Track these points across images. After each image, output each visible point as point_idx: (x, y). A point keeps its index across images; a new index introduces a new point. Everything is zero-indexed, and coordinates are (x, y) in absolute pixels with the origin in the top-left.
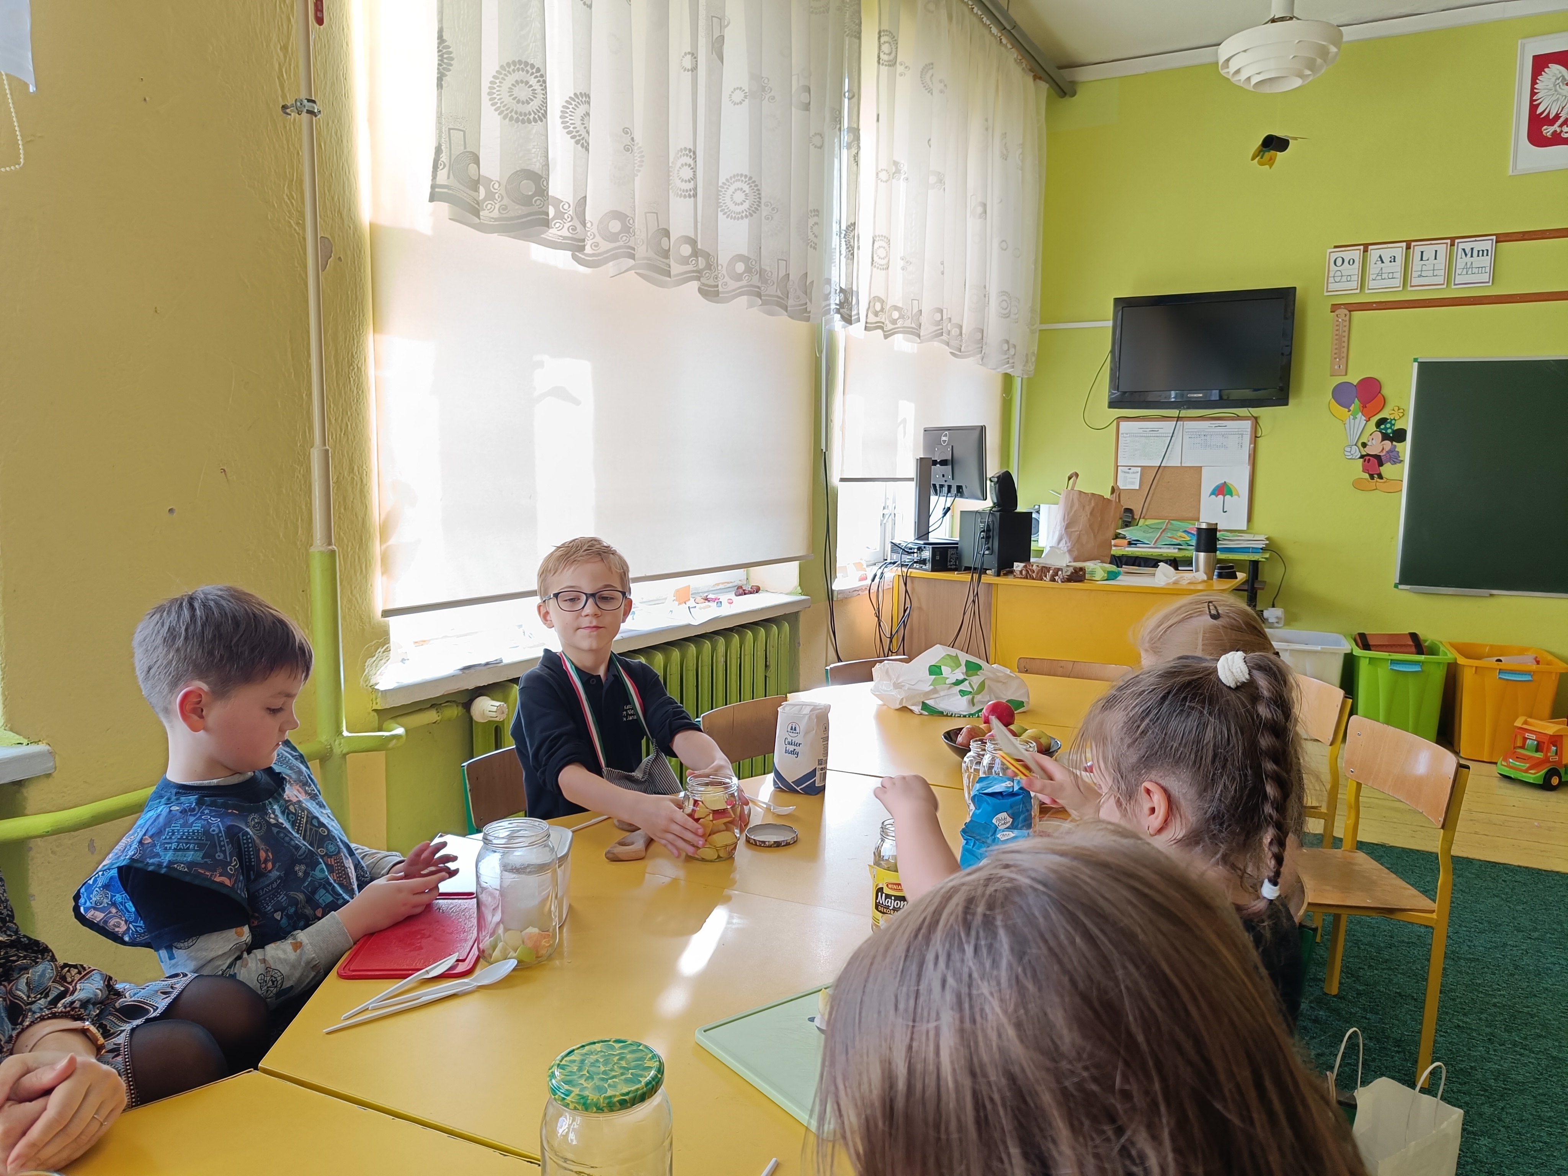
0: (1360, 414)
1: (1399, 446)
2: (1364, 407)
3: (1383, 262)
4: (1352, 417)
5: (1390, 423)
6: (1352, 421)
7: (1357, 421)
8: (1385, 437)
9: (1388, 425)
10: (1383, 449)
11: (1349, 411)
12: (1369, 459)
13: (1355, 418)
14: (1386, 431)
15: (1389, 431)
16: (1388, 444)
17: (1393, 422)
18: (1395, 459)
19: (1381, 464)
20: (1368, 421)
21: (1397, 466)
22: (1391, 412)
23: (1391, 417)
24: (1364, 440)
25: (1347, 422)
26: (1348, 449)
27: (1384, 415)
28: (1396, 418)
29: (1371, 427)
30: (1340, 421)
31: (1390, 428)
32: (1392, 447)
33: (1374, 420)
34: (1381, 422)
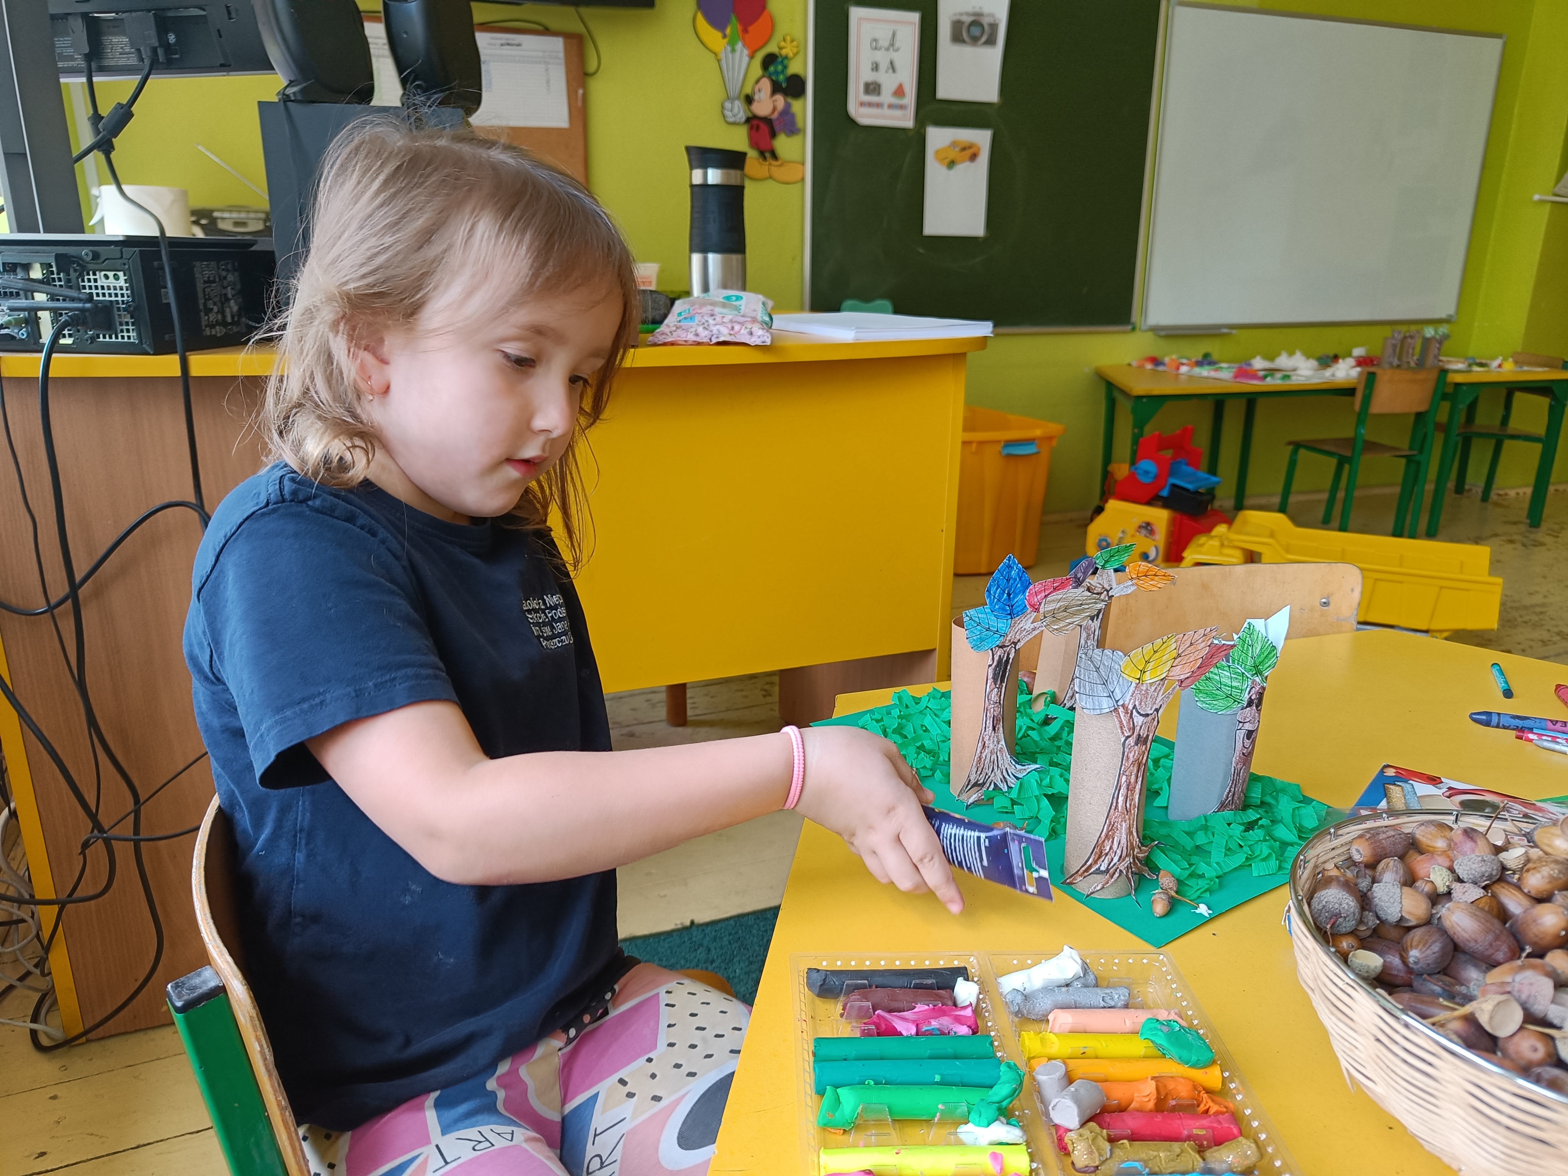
1: (796, 105)
2: (745, 31)
4: (729, 48)
6: (730, 55)
7: (738, 54)
8: (776, 88)
9: (780, 68)
10: (774, 109)
11: (725, 36)
12: (758, 127)
13: (733, 50)
15: (781, 78)
16: (780, 100)
17: (786, 62)
18: (792, 129)
19: (773, 135)
20: (752, 56)
21: (796, 140)
22: (783, 44)
23: (784, 52)
24: (748, 90)
25: (722, 56)
26: (728, 105)
27: (771, 48)
28: (791, 55)
29: (756, 69)
30: (713, 55)
31: (783, 72)
32: (788, 106)
33: (760, 56)
34: (769, 60)
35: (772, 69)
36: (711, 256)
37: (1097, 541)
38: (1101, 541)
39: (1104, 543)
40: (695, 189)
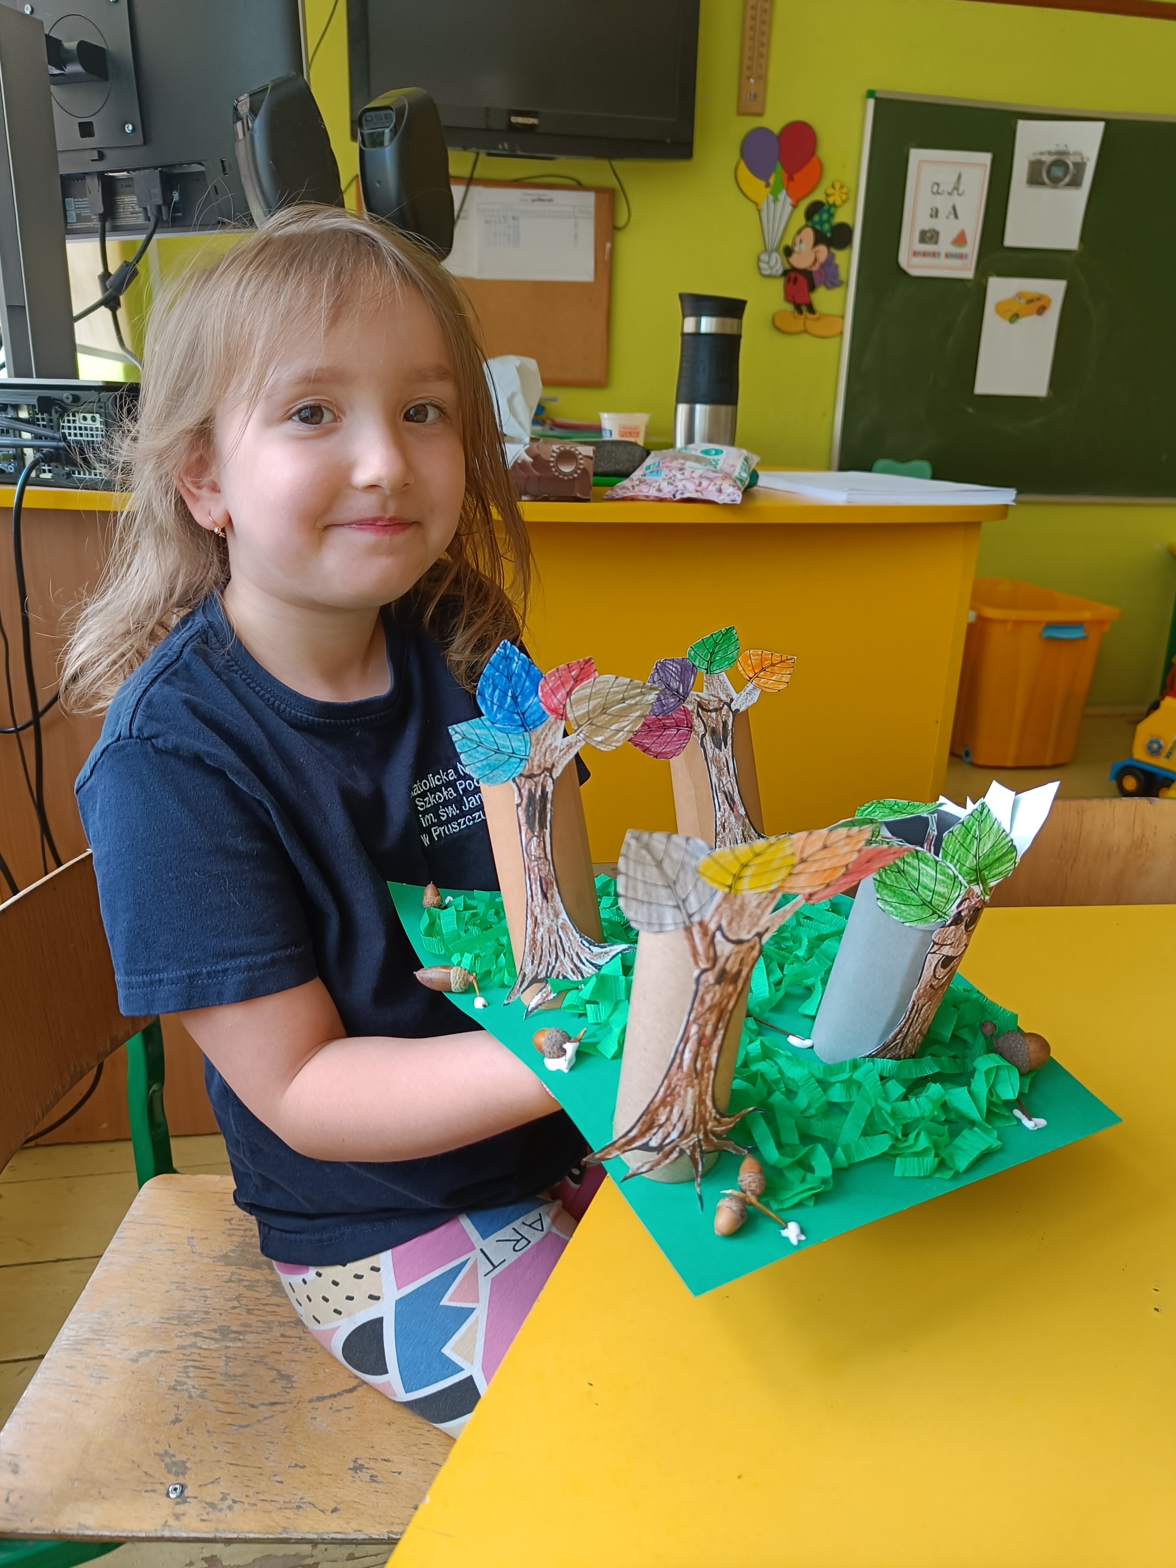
0: (784, 193)
1: (840, 256)
2: (791, 178)
4: (771, 197)
5: (828, 211)
6: (772, 205)
7: (780, 205)
8: (820, 238)
9: (825, 216)
10: (816, 260)
12: (796, 280)
13: (776, 200)
14: (822, 226)
15: (826, 227)
16: (823, 251)
17: (832, 210)
18: (834, 281)
19: (812, 288)
20: (795, 206)
21: (838, 292)
22: (831, 191)
23: (831, 200)
24: (788, 242)
25: (764, 207)
26: (765, 257)
27: (818, 196)
28: (838, 202)
29: (800, 219)
30: (754, 206)
31: (828, 221)
32: (831, 257)
33: (804, 204)
34: (815, 209)
35: (816, 218)
36: (699, 408)
37: (1147, 742)
38: (1151, 742)
39: (1155, 746)
40: (686, 338)
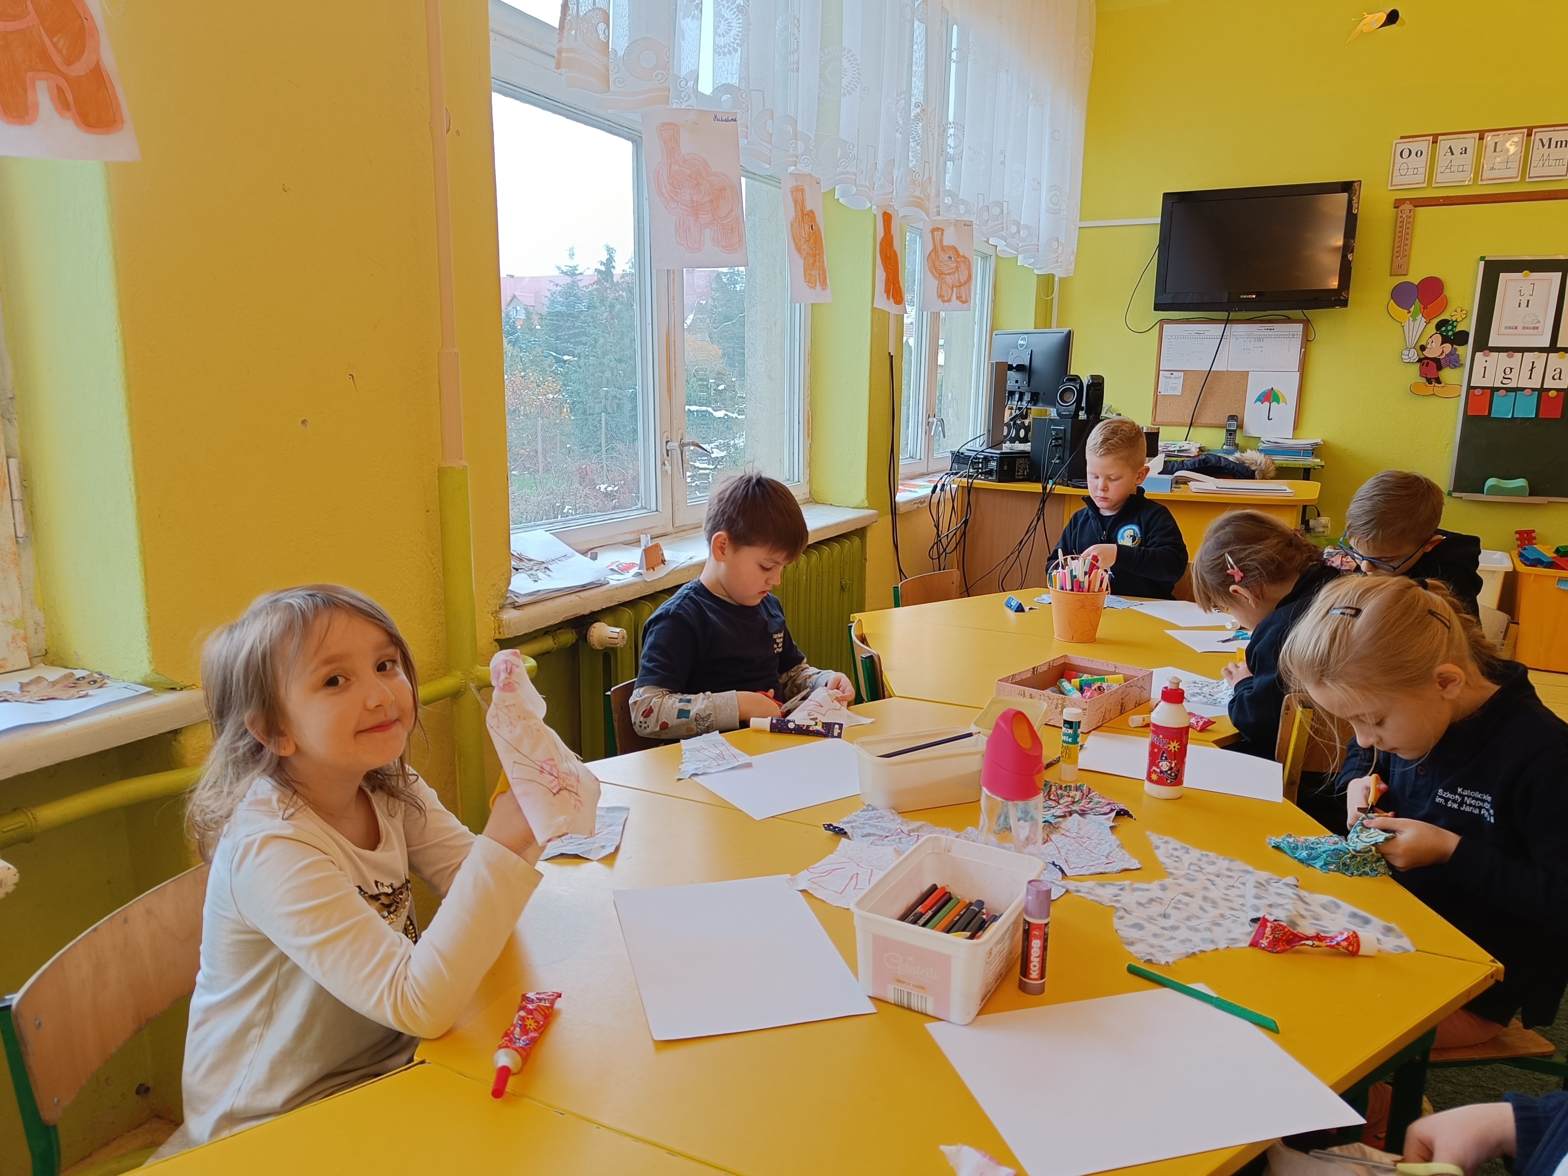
0: (1421, 315)
1: (1460, 350)
2: (1425, 308)
3: (1452, 154)
4: (1411, 319)
6: (1412, 323)
7: (1418, 322)
11: (1409, 312)
13: (1414, 320)
15: (1450, 333)
18: (1455, 364)
19: (1440, 368)
25: (1405, 324)
26: (1405, 352)
27: (1445, 316)
30: (1399, 324)
31: (1452, 330)
32: (1453, 350)
33: (1435, 321)
34: (1442, 324)
